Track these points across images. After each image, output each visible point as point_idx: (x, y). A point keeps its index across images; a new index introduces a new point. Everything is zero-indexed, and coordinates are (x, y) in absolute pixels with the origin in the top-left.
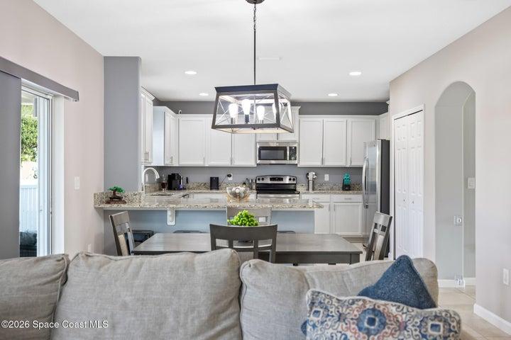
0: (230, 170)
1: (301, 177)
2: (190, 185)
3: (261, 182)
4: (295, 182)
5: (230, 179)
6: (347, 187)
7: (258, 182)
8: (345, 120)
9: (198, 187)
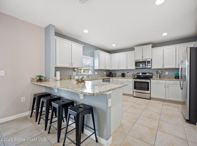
0: (128, 71)
1: (155, 73)
2: (117, 75)
3: (138, 75)
4: (152, 75)
5: (128, 74)
6: (177, 77)
7: (137, 75)
8: (175, 47)
9: (119, 76)
